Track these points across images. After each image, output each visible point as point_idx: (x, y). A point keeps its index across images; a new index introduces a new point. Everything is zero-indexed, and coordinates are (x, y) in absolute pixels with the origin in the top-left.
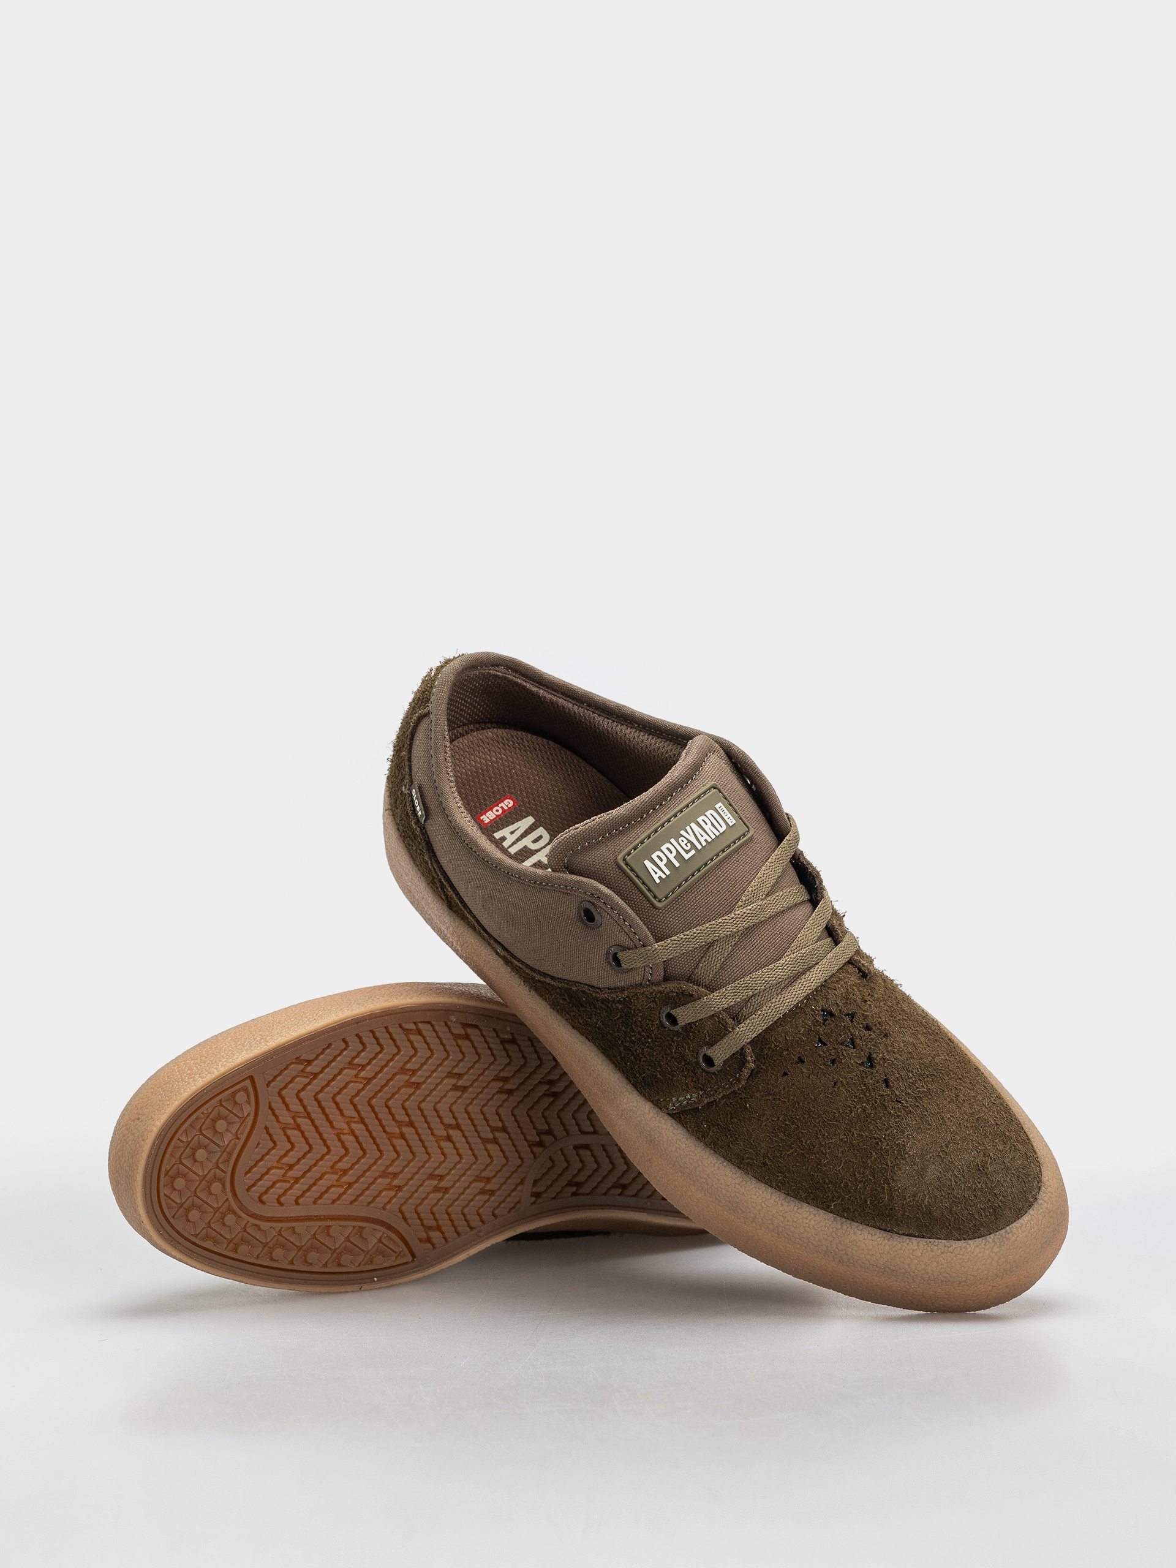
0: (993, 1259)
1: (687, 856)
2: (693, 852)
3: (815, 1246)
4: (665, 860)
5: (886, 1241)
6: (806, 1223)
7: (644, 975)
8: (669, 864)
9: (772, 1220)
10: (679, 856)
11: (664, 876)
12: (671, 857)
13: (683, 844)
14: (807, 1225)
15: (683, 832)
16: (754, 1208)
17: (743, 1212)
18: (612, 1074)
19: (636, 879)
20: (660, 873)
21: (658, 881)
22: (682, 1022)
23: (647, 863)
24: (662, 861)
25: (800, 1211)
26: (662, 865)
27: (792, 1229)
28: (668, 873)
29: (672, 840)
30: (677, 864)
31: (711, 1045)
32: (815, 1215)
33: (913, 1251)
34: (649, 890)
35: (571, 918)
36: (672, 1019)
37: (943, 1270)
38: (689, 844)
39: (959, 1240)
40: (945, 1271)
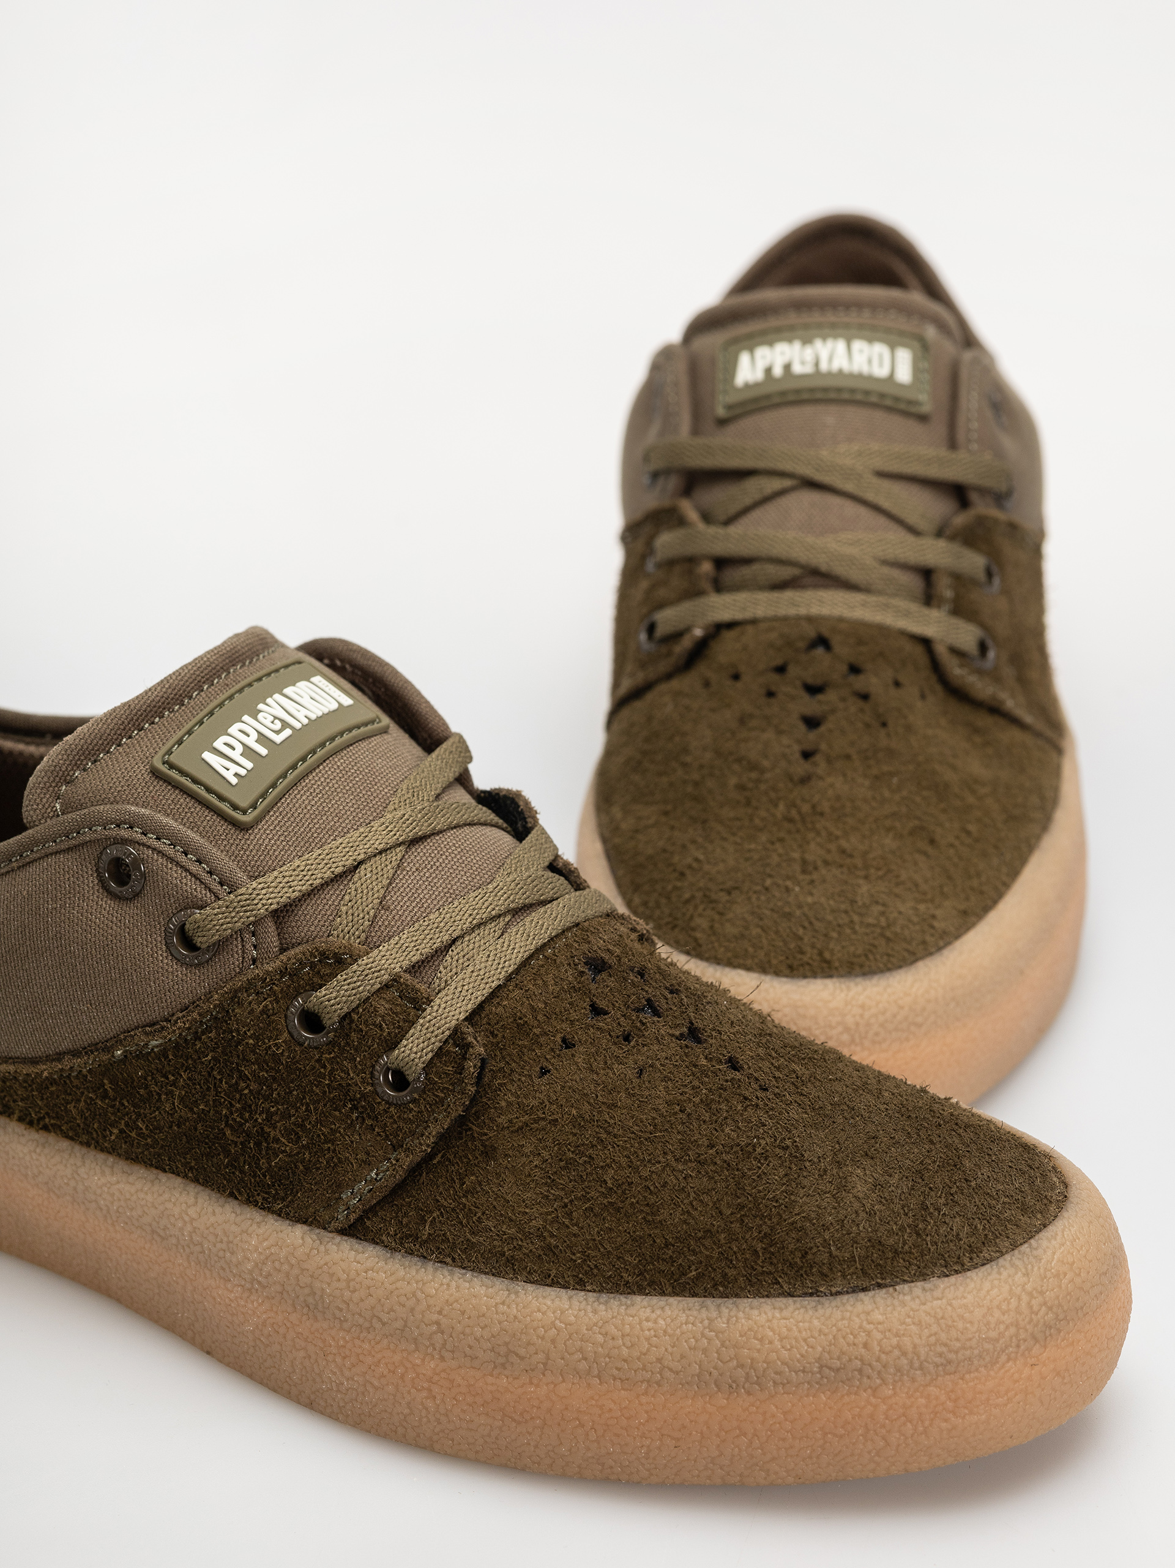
0: (1019, 1299)
1: (278, 739)
2: (288, 732)
3: (677, 1373)
4: (239, 748)
5: (811, 1312)
6: (649, 1330)
7: (243, 952)
8: (248, 752)
9: (581, 1350)
10: (262, 739)
11: (243, 772)
12: (251, 742)
13: (268, 723)
14: (652, 1332)
15: (261, 706)
16: (543, 1338)
17: (522, 1358)
18: (218, 1210)
19: (194, 787)
20: (235, 769)
21: (234, 781)
22: (331, 1019)
23: (207, 756)
24: (234, 749)
25: (632, 1311)
26: (236, 755)
27: (625, 1351)
28: (249, 765)
29: (246, 718)
30: (263, 751)
31: (392, 1044)
32: (662, 1308)
33: (868, 1313)
34: (221, 798)
35: (87, 895)
36: (312, 1021)
37: (932, 1339)
38: (277, 721)
39: (947, 1276)
40: (937, 1340)
